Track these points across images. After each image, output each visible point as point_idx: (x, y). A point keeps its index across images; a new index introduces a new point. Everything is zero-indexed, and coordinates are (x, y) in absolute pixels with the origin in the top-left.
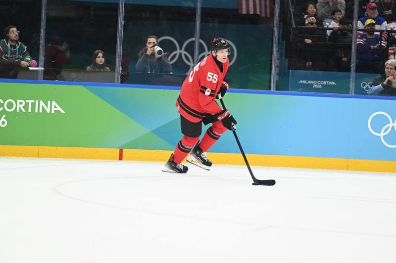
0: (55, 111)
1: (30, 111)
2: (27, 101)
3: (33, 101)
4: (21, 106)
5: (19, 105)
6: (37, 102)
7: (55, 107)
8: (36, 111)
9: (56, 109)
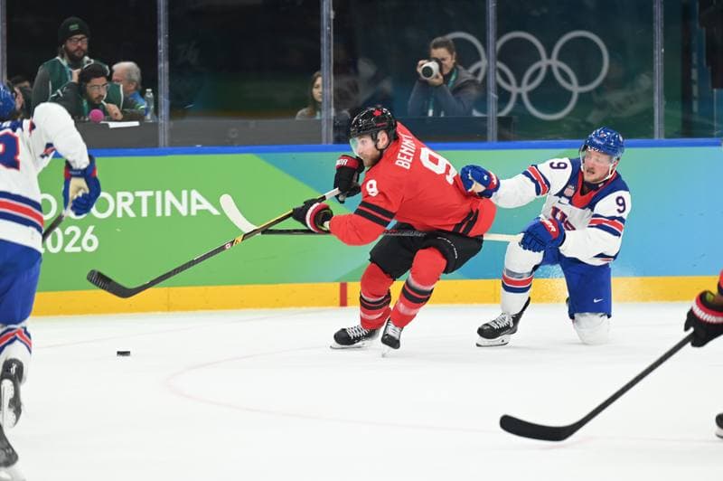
0: (198, 211)
1: (144, 213)
2: (138, 194)
3: (151, 193)
4: (126, 205)
5: (121, 204)
6: (159, 194)
7: (198, 202)
8: (159, 213)
9: (200, 207)
